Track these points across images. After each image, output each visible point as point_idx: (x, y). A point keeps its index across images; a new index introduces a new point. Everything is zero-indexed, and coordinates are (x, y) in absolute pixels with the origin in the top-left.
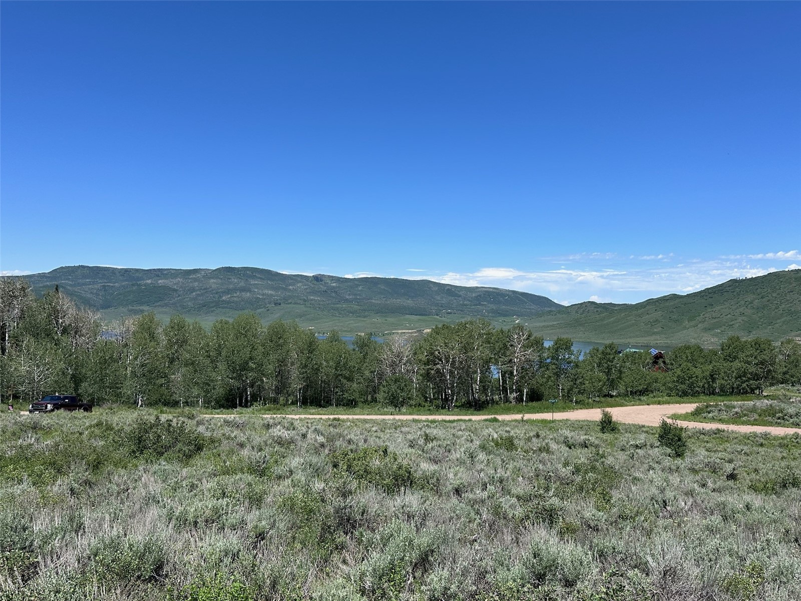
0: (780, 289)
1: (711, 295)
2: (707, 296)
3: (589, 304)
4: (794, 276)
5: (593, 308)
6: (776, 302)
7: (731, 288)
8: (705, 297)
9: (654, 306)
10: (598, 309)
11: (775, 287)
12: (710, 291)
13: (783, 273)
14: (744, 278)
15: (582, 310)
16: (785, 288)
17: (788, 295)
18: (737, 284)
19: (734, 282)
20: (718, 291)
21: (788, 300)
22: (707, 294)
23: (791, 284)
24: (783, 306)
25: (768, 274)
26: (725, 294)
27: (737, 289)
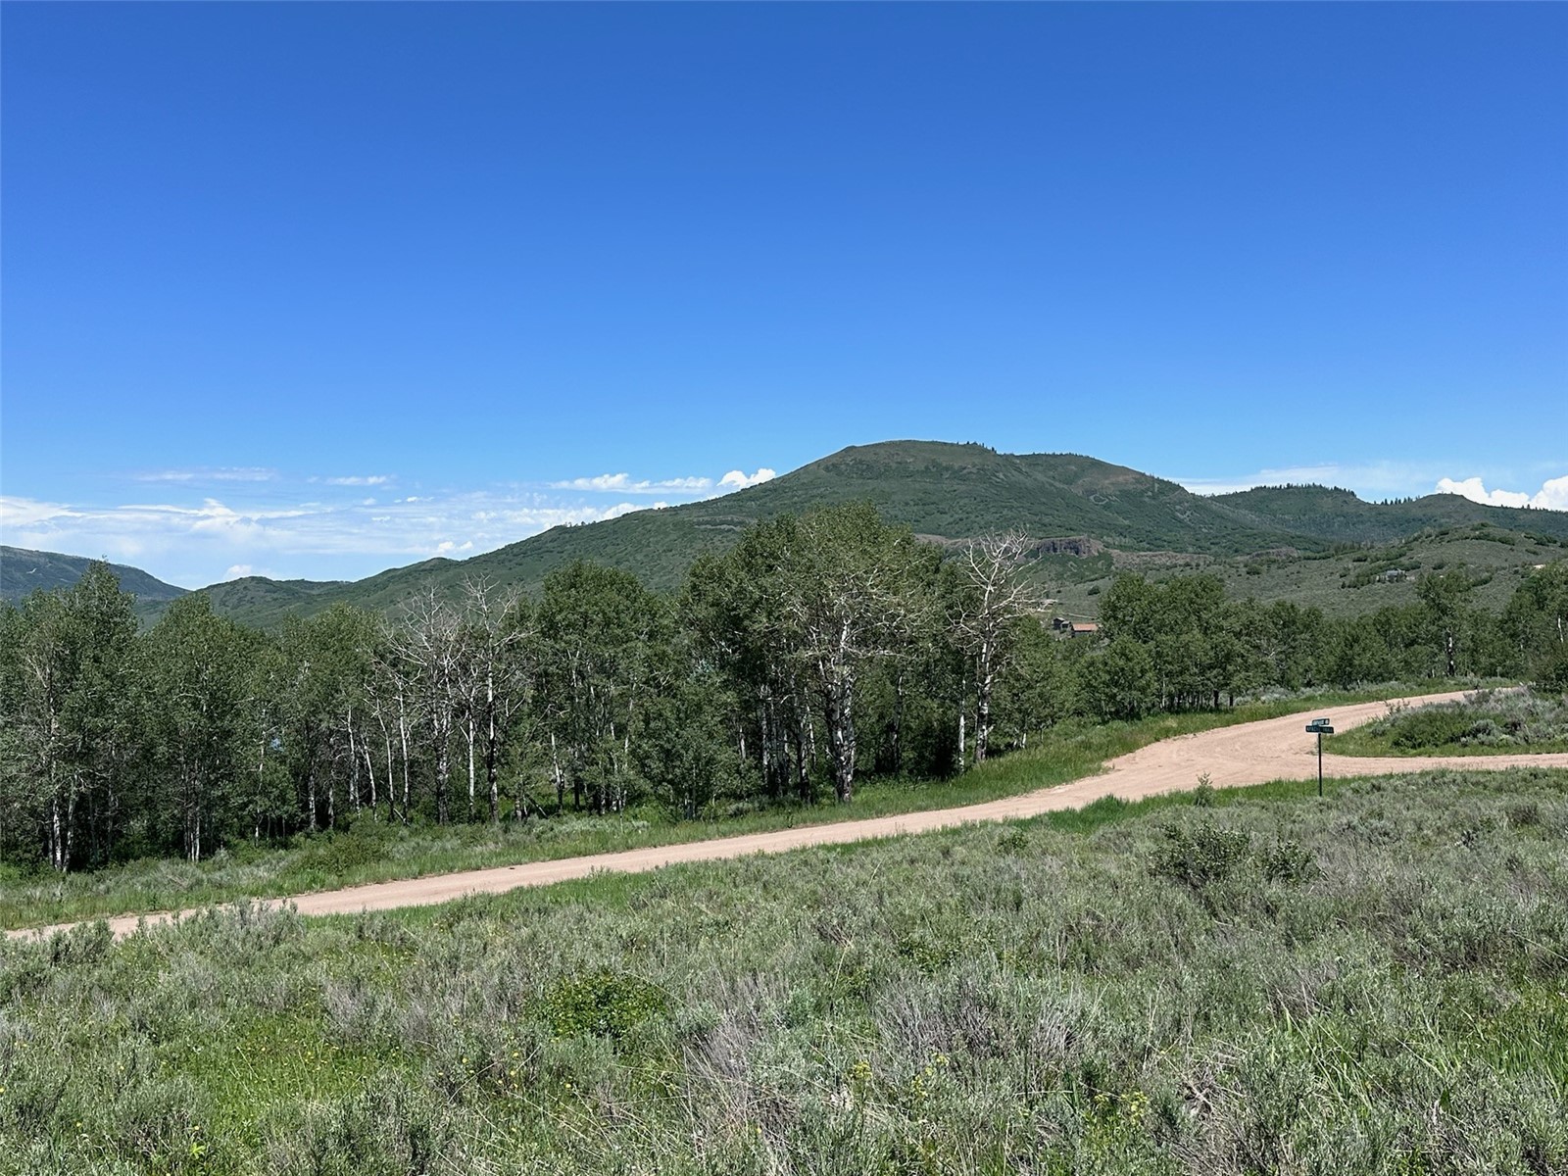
0: (648, 546)
1: (518, 560)
2: (510, 561)
3: (253, 583)
4: (670, 519)
5: (262, 594)
6: (643, 571)
7: (555, 544)
8: (507, 563)
9: (405, 585)
10: (275, 596)
11: (639, 542)
12: (515, 550)
13: (651, 514)
14: (580, 524)
15: (237, 597)
16: (657, 542)
17: (663, 558)
18: (567, 536)
19: (560, 530)
20: (532, 550)
21: (664, 568)
22: (510, 557)
23: (667, 534)
24: (657, 579)
25: (624, 516)
26: (546, 556)
27: (568, 547)
